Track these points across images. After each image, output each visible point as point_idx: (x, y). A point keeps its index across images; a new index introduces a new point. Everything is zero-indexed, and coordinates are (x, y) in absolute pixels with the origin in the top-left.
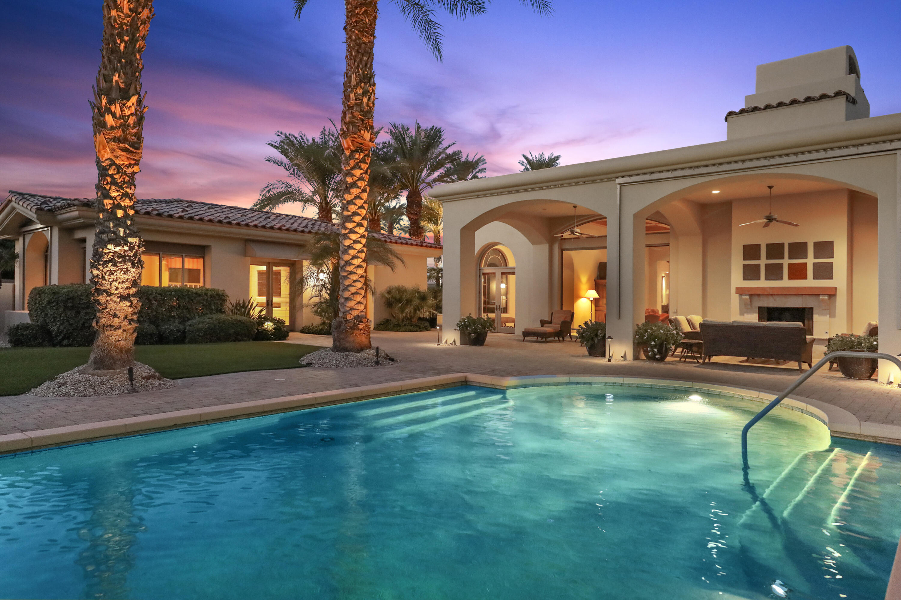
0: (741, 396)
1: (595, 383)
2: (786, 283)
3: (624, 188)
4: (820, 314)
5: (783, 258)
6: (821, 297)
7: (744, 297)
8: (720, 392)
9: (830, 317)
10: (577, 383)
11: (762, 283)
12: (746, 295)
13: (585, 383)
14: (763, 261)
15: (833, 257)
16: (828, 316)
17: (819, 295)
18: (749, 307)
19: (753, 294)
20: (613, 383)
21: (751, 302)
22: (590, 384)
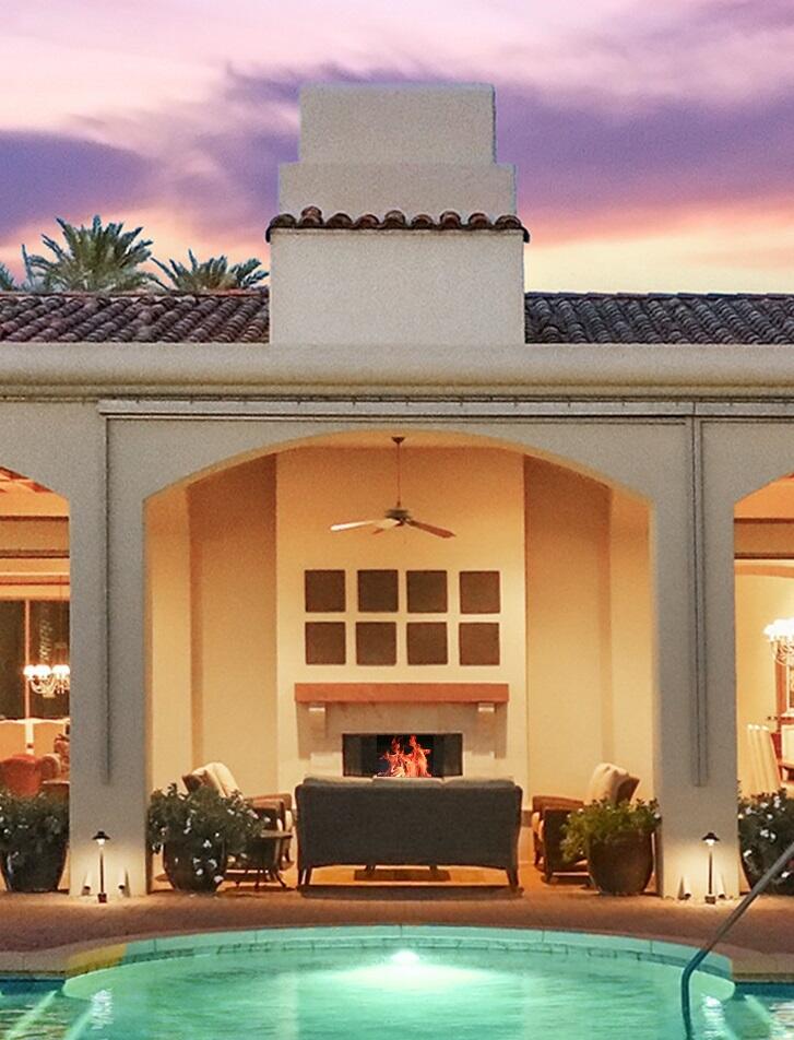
0: (504, 944)
1: (201, 950)
2: (402, 673)
3: (115, 427)
4: (475, 751)
5: (395, 609)
6: (481, 709)
7: (312, 710)
8: (460, 942)
9: (496, 756)
10: (168, 954)
11: (351, 673)
12: (319, 704)
13: (180, 953)
14: (351, 616)
15: (498, 611)
16: (492, 754)
17: (476, 704)
18: (323, 735)
19: (335, 702)
20: (235, 946)
21: (327, 722)
22: (189, 952)
